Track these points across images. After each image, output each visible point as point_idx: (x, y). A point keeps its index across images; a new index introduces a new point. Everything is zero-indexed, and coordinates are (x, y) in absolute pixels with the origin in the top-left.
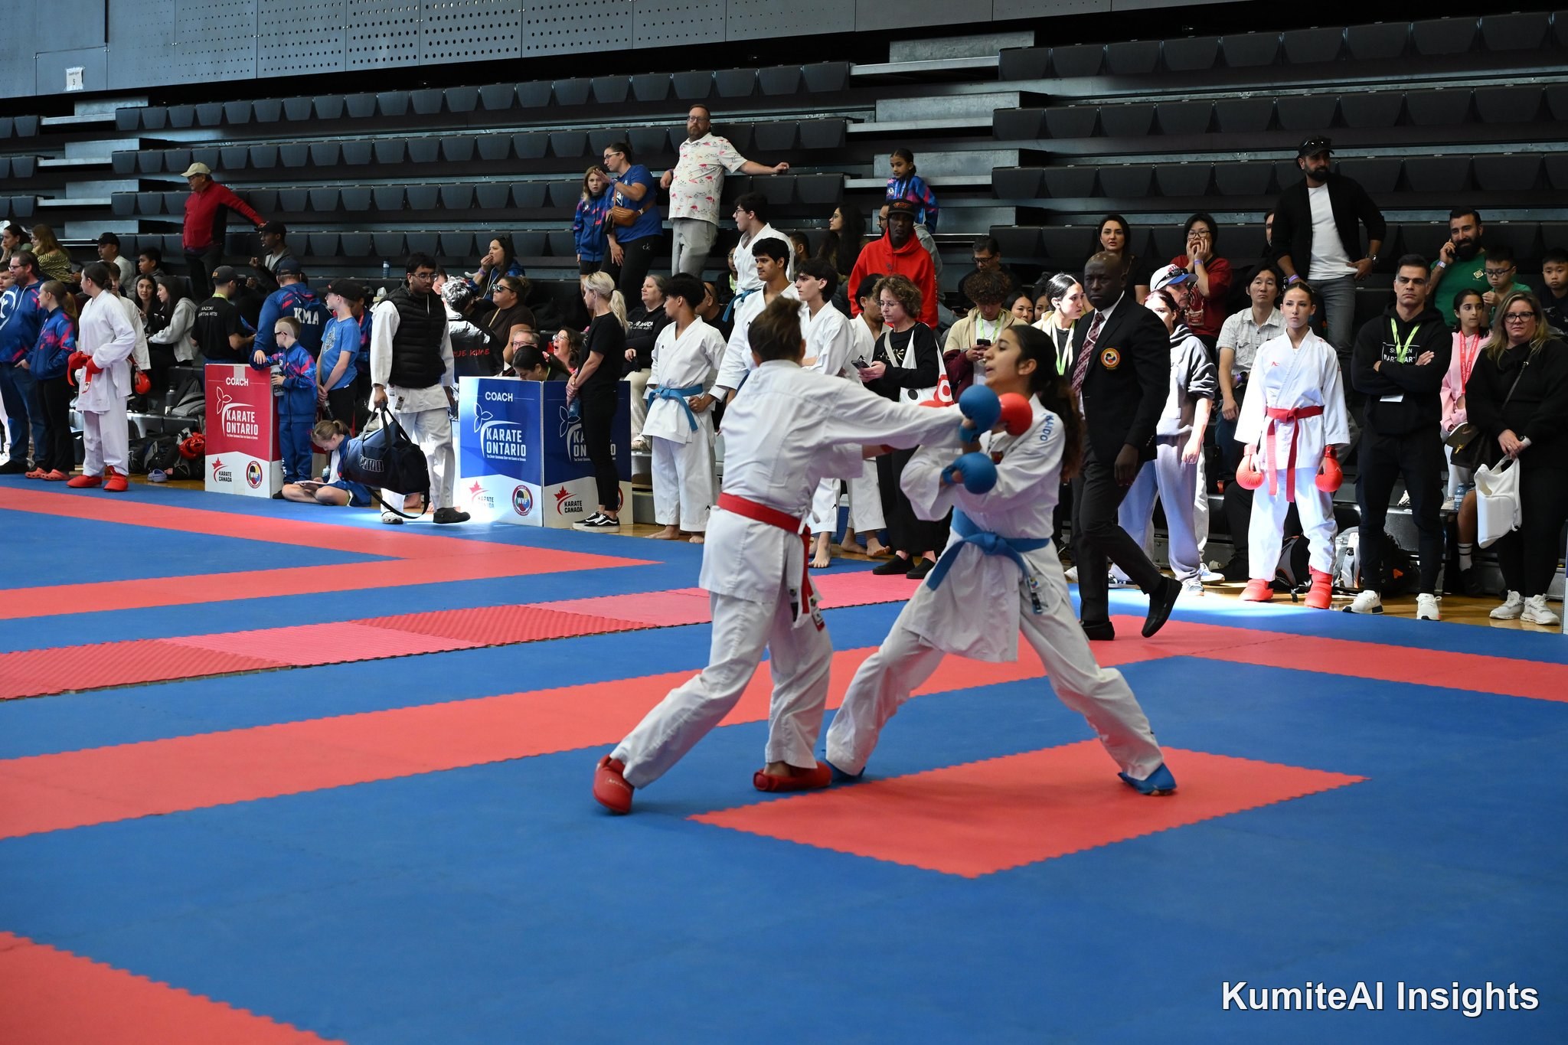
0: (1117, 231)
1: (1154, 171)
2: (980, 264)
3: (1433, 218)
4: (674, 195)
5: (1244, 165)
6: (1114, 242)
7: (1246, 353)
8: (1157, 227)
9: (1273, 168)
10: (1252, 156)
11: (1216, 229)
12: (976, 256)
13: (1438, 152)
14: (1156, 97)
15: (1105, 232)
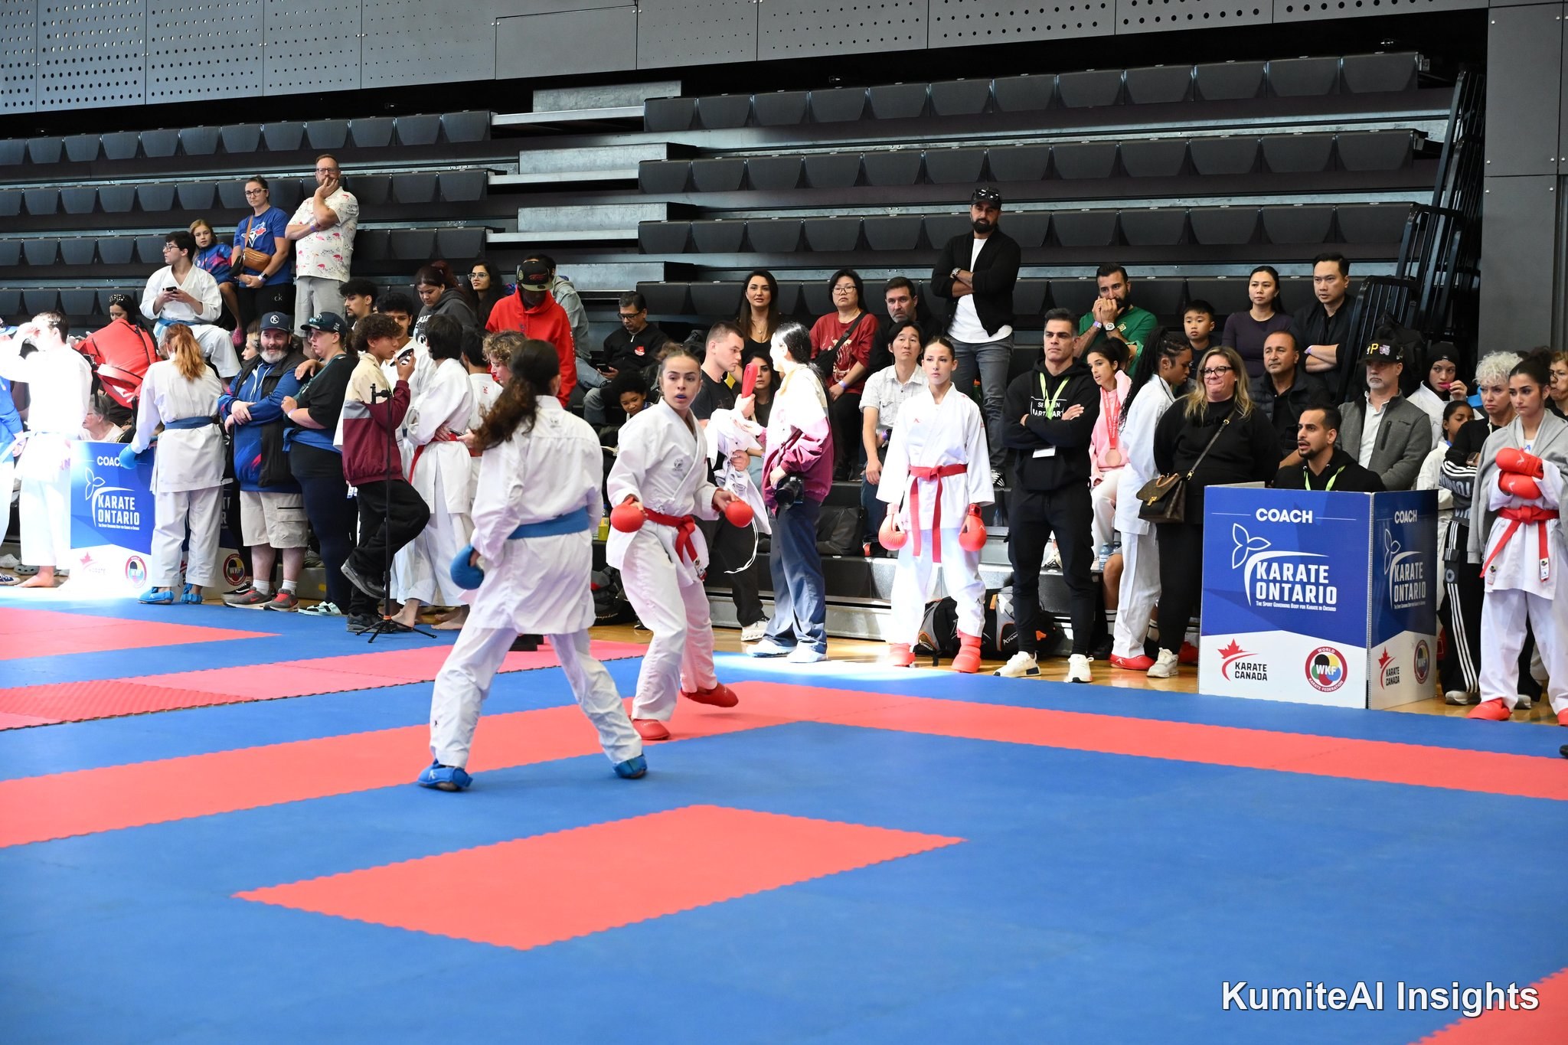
0: (763, 287)
1: (803, 226)
2: (625, 320)
3: (1082, 273)
4: (301, 252)
5: (893, 219)
6: (760, 298)
7: (890, 413)
8: (806, 283)
9: (923, 223)
10: (903, 210)
11: (862, 284)
12: (623, 311)
13: (1085, 206)
14: (804, 149)
15: (752, 288)
